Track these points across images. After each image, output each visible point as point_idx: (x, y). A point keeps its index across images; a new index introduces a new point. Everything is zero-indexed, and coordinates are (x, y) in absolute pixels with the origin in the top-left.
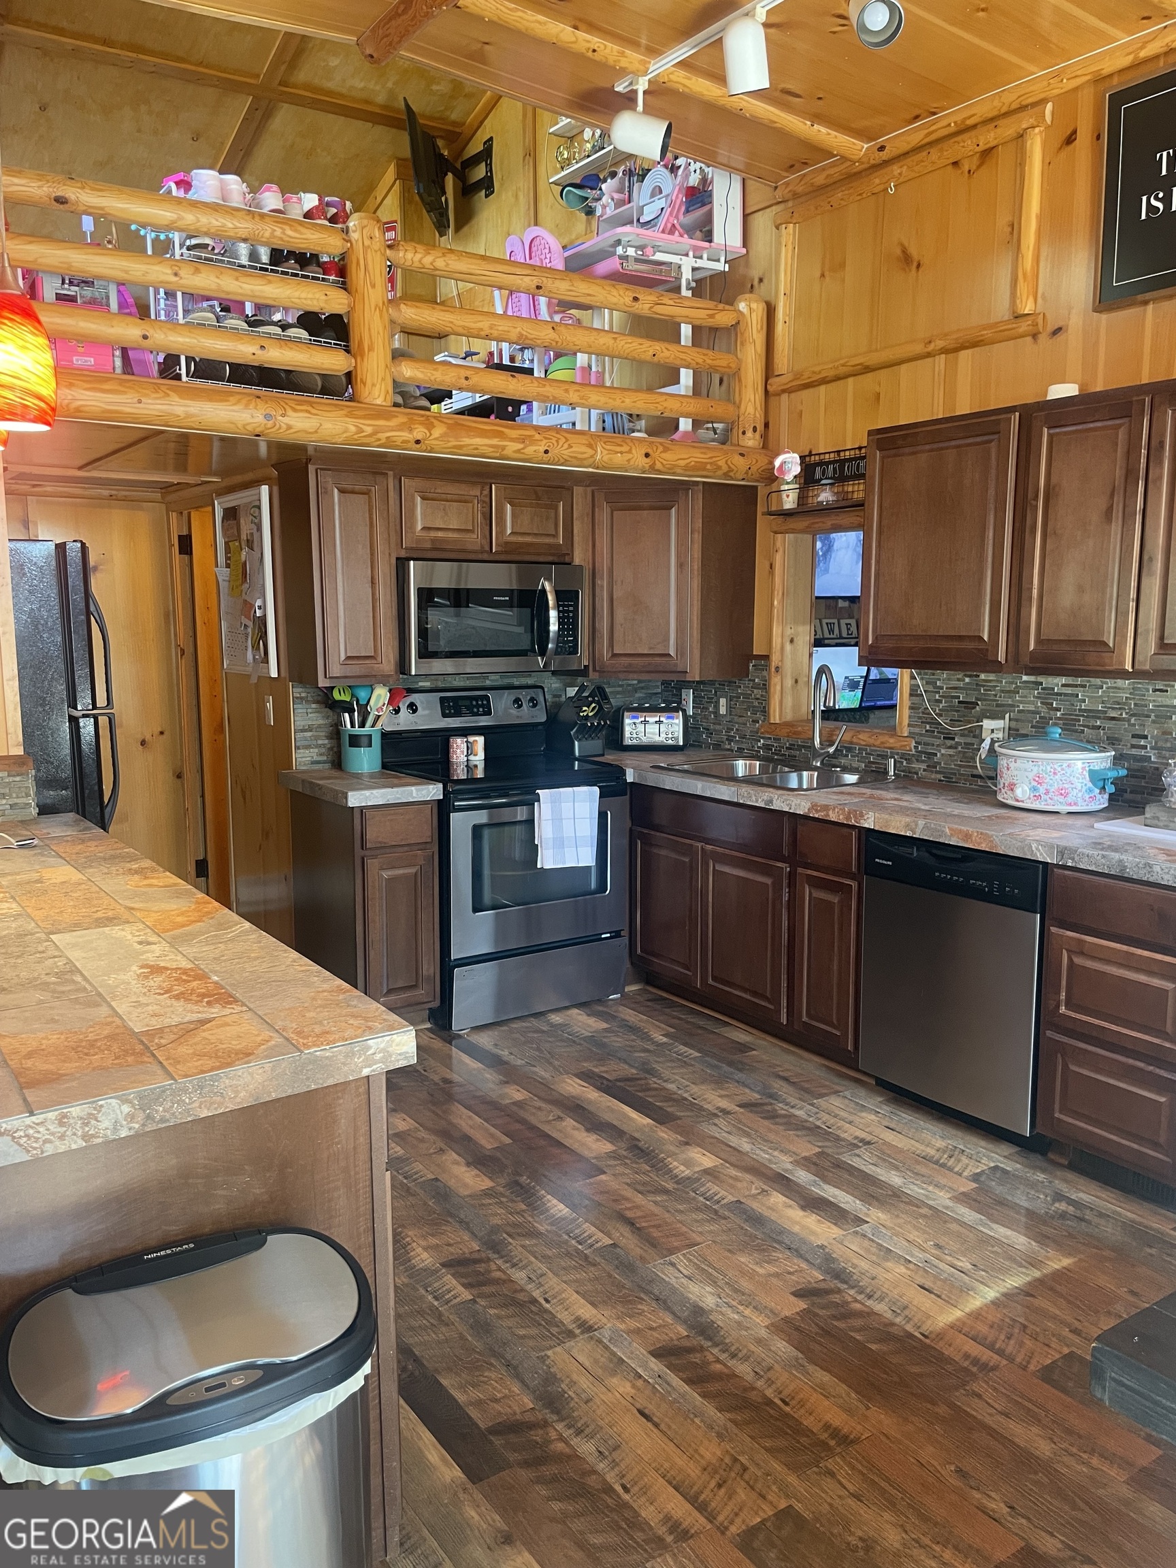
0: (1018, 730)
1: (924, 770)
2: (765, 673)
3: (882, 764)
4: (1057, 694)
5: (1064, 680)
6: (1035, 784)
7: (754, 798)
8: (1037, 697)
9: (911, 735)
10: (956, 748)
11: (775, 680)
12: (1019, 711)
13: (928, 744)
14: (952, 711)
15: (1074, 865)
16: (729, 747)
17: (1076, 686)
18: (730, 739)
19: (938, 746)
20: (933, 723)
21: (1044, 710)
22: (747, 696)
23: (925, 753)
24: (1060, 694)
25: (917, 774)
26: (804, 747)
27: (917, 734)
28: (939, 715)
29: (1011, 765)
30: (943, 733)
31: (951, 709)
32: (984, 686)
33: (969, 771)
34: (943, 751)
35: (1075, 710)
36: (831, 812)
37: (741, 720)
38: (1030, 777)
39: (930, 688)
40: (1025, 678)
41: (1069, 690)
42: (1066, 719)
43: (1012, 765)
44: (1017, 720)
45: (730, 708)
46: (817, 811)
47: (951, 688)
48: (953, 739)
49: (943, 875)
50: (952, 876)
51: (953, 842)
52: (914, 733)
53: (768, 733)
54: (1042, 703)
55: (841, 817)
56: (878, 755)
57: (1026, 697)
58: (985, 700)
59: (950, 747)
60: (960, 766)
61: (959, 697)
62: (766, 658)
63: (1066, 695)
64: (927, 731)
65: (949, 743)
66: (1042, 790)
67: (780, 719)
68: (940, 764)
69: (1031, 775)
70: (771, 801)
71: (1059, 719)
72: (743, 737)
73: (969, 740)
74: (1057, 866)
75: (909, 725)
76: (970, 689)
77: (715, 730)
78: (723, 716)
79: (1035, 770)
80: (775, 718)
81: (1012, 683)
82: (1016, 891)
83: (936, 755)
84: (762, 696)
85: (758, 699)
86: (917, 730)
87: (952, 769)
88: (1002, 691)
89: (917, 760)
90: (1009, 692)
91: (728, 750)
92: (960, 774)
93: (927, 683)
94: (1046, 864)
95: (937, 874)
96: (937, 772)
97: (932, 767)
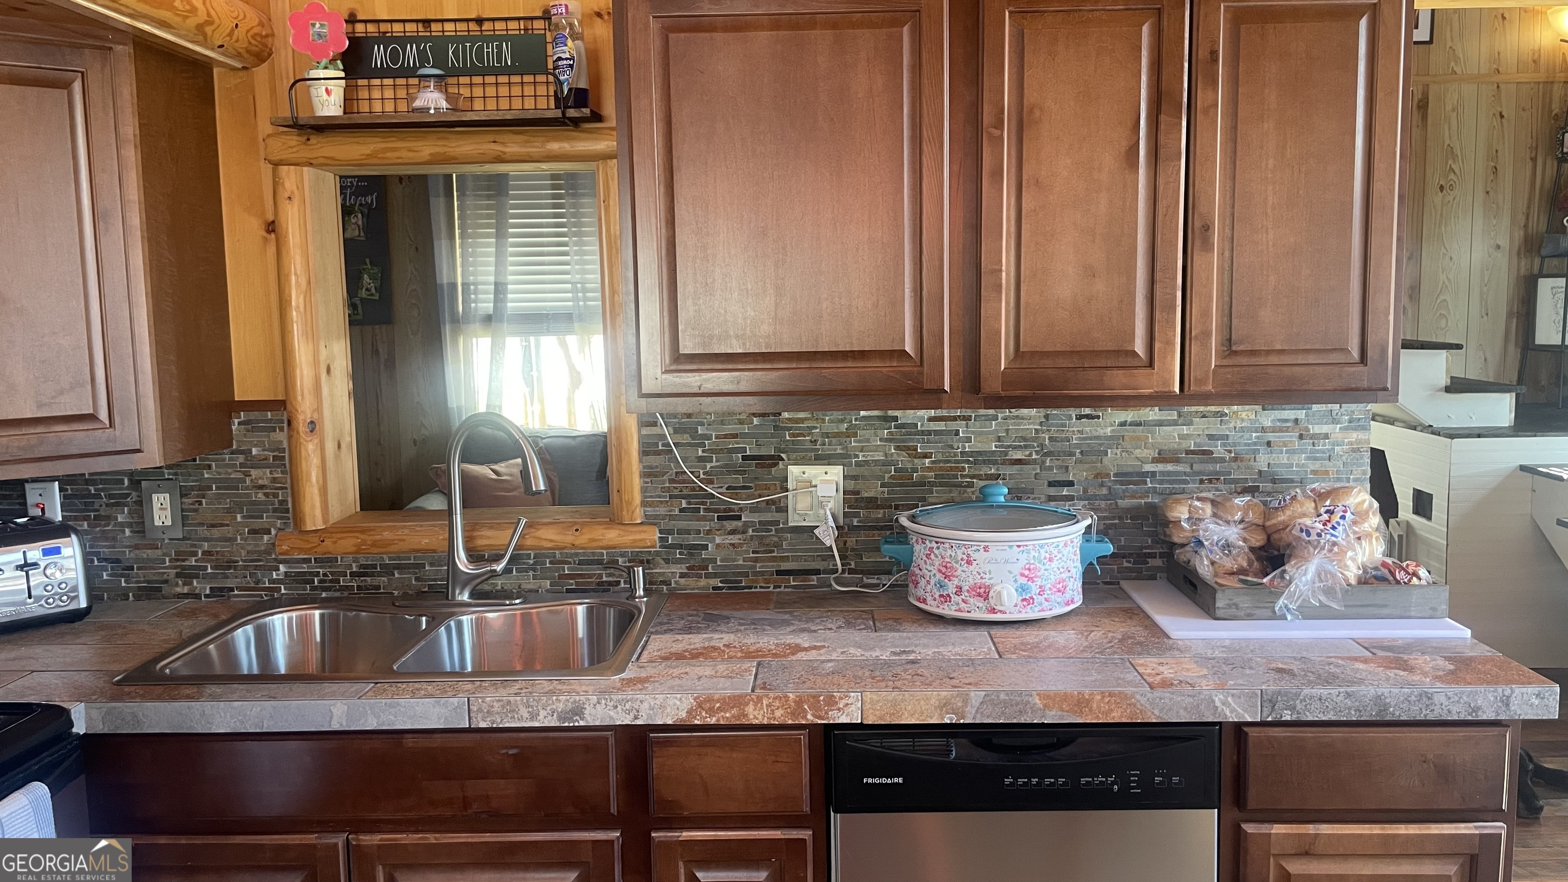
0: (858, 493)
1: (682, 575)
2: (281, 437)
3: (590, 576)
4: (923, 433)
5: (932, 413)
6: (1023, 580)
7: (524, 712)
8: (887, 440)
9: (649, 521)
10: (744, 532)
11: (309, 450)
12: (858, 464)
13: (688, 532)
14: (729, 473)
15: (1294, 717)
16: (186, 590)
17: (955, 419)
18: (186, 575)
19: (709, 532)
20: (696, 497)
21: (903, 459)
22: (232, 485)
23: (680, 546)
24: (929, 433)
25: (667, 583)
26: (399, 567)
27: (664, 517)
28: (709, 482)
29: (974, 556)
30: (716, 511)
31: (730, 469)
32: (789, 429)
33: (772, 566)
34: (718, 540)
35: (955, 455)
36: (750, 709)
37: (216, 533)
38: (1016, 572)
39: (686, 438)
40: (863, 413)
41: (940, 426)
42: (941, 469)
43: (980, 556)
44: (855, 478)
45: (183, 516)
46: (711, 712)
47: (726, 436)
48: (739, 518)
49: (1021, 781)
50: (1042, 778)
51: (1051, 717)
52: (656, 517)
53: (301, 550)
54: (897, 448)
55: (778, 713)
56: (581, 563)
57: (868, 441)
58: (795, 451)
59: (733, 532)
60: (756, 560)
61: (745, 450)
62: (280, 405)
63: (937, 433)
64: (682, 510)
65: (730, 525)
66: (1035, 589)
67: (325, 521)
68: (714, 561)
69: (1017, 569)
70: (578, 711)
71: (929, 469)
72: (230, 564)
73: (768, 517)
74: (1263, 724)
75: (644, 504)
76: (765, 435)
77: (137, 560)
78: (164, 529)
79: (1023, 559)
80: (314, 519)
81: (842, 421)
82: (1175, 779)
83: (705, 547)
84: (274, 480)
85: (262, 487)
86: (662, 510)
87: (737, 566)
88: (827, 435)
89: (667, 561)
90: (838, 435)
91: (186, 596)
92: (756, 574)
93: (676, 431)
94: (1239, 728)
95: (1008, 781)
96: (708, 576)
97: (697, 569)
